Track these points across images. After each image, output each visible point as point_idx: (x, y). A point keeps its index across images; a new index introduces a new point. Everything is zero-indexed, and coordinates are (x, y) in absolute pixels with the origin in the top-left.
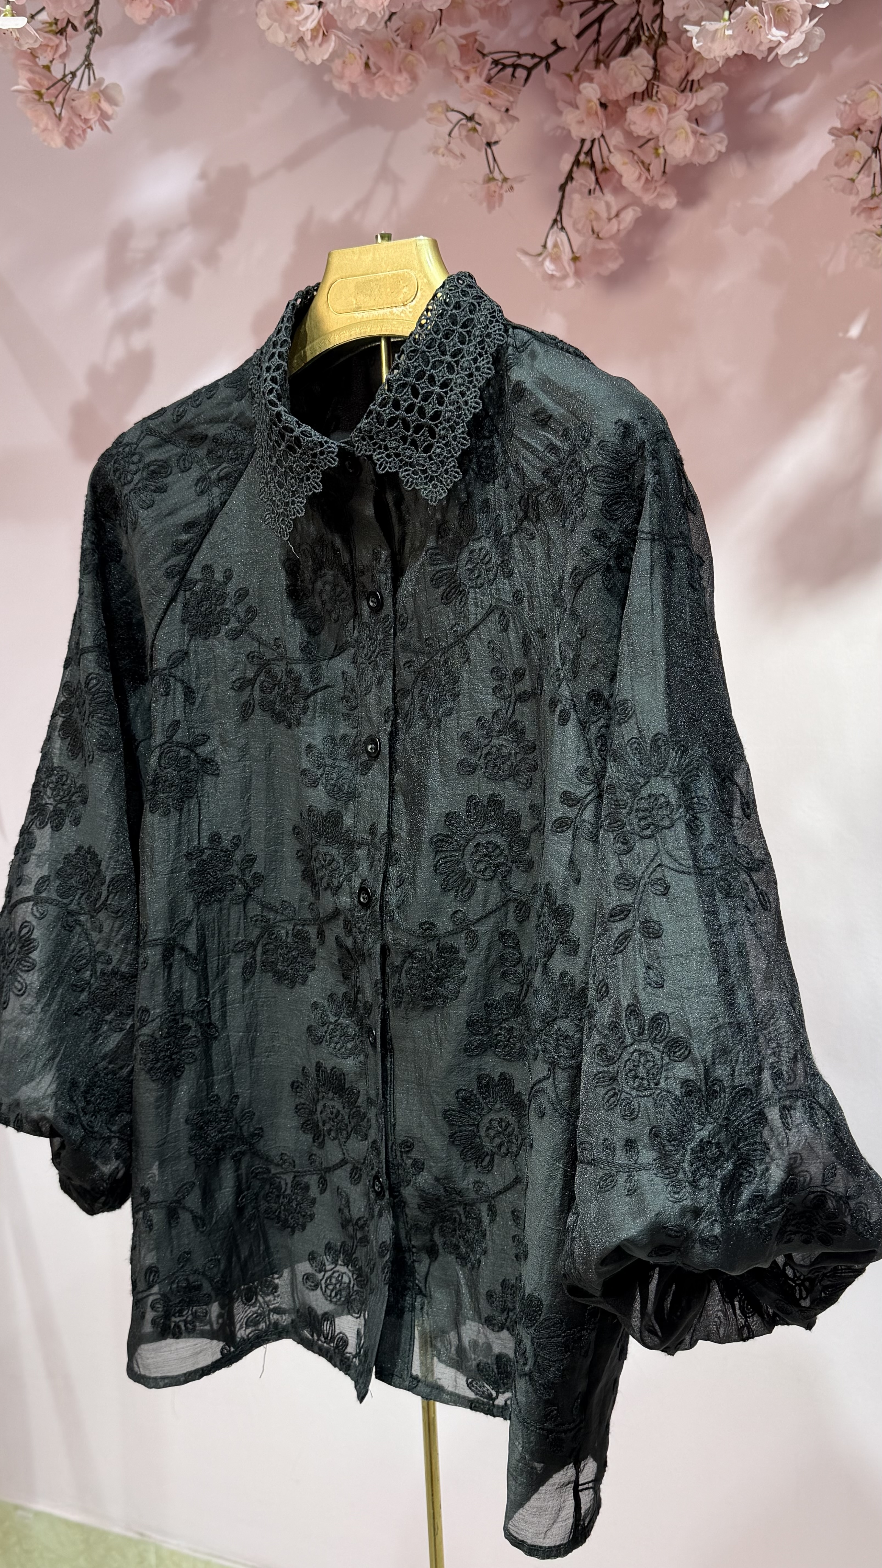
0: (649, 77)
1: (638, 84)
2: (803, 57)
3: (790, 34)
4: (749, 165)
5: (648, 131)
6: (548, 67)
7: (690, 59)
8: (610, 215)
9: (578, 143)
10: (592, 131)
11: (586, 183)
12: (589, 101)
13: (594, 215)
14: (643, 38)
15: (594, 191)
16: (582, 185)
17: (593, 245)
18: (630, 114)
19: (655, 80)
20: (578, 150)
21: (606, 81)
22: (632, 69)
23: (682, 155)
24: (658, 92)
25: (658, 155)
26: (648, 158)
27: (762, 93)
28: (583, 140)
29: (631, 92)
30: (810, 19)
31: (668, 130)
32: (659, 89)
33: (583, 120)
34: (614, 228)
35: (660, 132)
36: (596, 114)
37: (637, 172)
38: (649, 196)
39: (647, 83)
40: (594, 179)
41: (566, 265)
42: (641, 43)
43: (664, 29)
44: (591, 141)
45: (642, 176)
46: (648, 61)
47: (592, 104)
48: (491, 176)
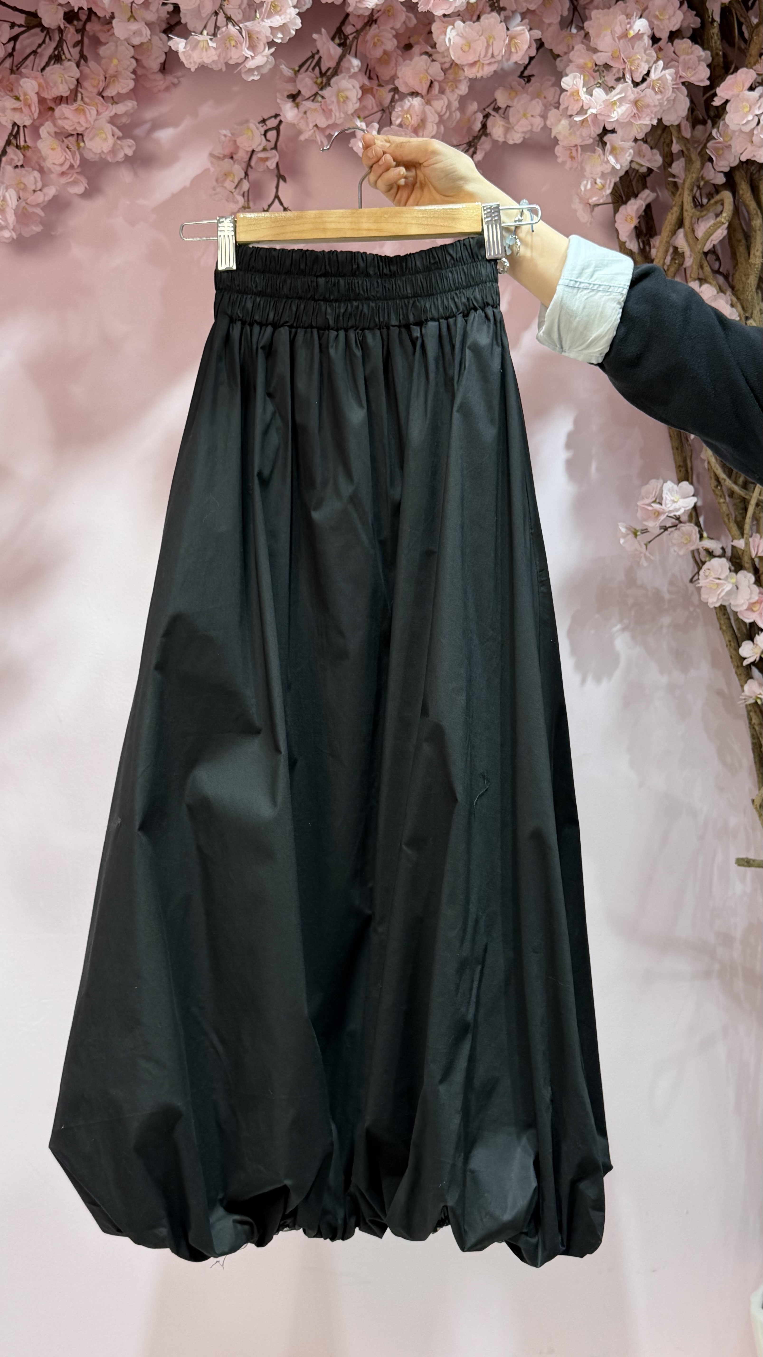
1: (63, 90)
2: (257, 75)
3: (255, 56)
4: (136, 174)
5: (72, 128)
7: (107, 79)
8: (36, 187)
9: (10, 127)
10: (25, 118)
11: (16, 158)
12: (25, 94)
13: (22, 186)
14: (63, 57)
15: (22, 166)
16: (12, 159)
17: (24, 208)
18: (64, 109)
19: (79, 89)
20: (10, 131)
21: (42, 81)
22: (60, 77)
23: (99, 151)
24: (82, 98)
25: (79, 147)
26: (74, 148)
27: (145, 122)
28: (15, 124)
29: (59, 95)
30: (269, 48)
31: (93, 128)
32: (84, 96)
33: (21, 108)
34: (40, 198)
35: (87, 128)
36: (29, 106)
37: (63, 158)
38: (63, 180)
39: (71, 91)
40: (22, 156)
41: (8, 217)
42: (64, 60)
43: (85, 53)
44: (19, 127)
45: (67, 161)
46: (76, 73)
47: (28, 97)
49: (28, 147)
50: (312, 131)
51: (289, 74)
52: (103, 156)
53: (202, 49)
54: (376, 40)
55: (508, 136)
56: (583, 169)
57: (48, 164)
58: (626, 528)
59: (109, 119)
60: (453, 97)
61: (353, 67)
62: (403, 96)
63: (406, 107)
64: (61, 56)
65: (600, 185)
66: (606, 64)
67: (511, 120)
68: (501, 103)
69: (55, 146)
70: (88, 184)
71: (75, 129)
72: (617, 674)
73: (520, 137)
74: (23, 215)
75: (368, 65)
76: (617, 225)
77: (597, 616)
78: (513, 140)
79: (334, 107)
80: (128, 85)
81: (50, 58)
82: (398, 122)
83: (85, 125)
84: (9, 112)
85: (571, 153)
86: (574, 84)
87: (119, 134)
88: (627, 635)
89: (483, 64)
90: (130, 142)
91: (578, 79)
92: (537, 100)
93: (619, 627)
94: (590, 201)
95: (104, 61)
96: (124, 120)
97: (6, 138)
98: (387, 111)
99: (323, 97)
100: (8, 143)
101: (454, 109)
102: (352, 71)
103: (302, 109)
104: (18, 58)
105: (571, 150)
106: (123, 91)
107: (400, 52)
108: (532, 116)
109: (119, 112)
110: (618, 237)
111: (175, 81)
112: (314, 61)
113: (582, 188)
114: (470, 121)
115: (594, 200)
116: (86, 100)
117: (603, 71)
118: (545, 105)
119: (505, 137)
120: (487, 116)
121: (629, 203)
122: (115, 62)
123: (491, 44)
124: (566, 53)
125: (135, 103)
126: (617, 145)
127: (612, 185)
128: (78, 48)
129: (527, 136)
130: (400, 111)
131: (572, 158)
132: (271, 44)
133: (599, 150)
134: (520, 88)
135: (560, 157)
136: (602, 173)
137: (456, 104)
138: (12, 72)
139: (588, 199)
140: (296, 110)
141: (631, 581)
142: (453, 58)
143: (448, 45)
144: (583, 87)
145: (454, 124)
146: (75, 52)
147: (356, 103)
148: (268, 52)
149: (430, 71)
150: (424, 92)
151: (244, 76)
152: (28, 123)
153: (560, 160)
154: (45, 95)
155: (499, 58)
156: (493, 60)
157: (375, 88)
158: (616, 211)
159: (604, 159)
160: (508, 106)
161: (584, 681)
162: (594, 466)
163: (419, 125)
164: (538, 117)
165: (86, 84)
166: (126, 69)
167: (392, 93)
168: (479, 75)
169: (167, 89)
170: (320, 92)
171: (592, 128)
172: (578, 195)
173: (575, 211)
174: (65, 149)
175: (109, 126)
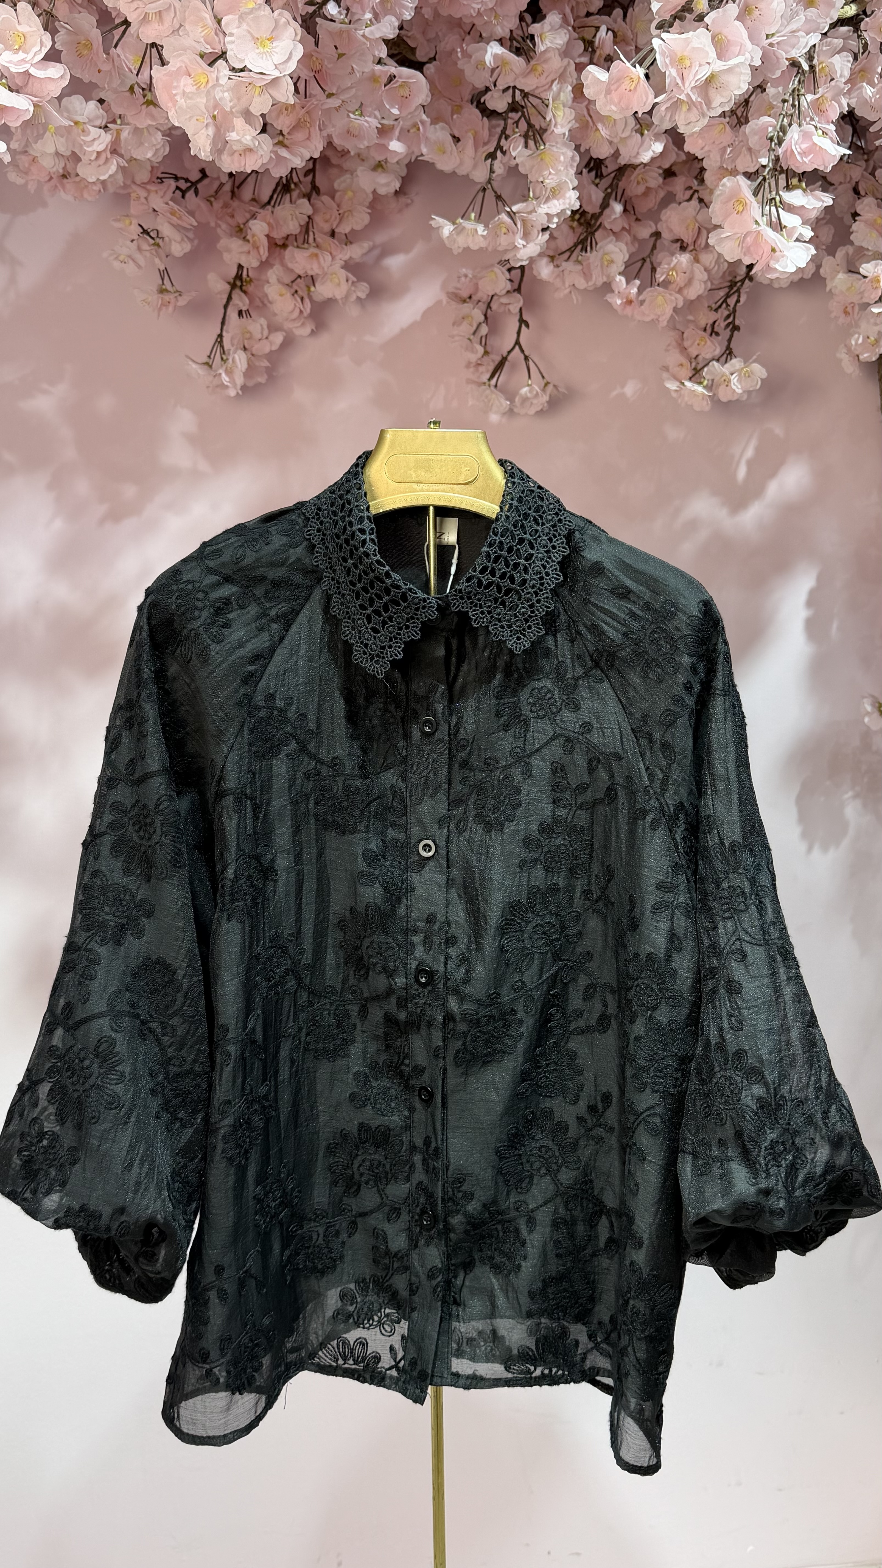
0: (303, 223)
1: (293, 227)
6: (197, 193)
7: (341, 214)
8: (263, 336)
9: (235, 268)
10: (252, 261)
11: (242, 304)
12: (255, 236)
13: (248, 335)
15: (248, 313)
16: (237, 306)
17: (250, 359)
18: (294, 251)
19: (311, 227)
20: (234, 273)
21: (272, 220)
22: (291, 214)
23: (331, 294)
24: (314, 239)
25: (309, 291)
26: (303, 292)
27: (374, 247)
28: (240, 266)
29: (289, 234)
30: (543, 235)
31: (326, 272)
32: (315, 236)
33: (249, 250)
34: (267, 347)
35: (319, 272)
36: (258, 248)
39: (302, 228)
40: (247, 302)
41: (236, 377)
42: (294, 190)
43: (317, 183)
45: (296, 308)
46: (306, 208)
47: (257, 239)
48: (164, 287)
49: (251, 280)
50: (568, 290)
52: (334, 298)
53: (468, 233)
56: (856, 326)
57: (276, 309)
58: (870, 700)
59: (343, 263)
61: (615, 213)
62: (668, 247)
63: (672, 265)
65: (873, 340)
69: (283, 291)
70: (316, 325)
71: (306, 272)
72: (846, 842)
74: (249, 368)
77: (828, 782)
79: (596, 268)
80: (363, 221)
81: (277, 186)
82: (663, 280)
83: (317, 269)
84: (234, 253)
85: (846, 308)
87: (352, 278)
88: (857, 803)
90: (364, 285)
93: (850, 794)
94: (861, 357)
95: (338, 195)
96: (357, 262)
97: (230, 281)
98: (648, 260)
100: (233, 286)
102: (613, 217)
103: (561, 269)
106: (358, 227)
109: (354, 255)
111: (409, 201)
113: (853, 343)
116: (319, 241)
122: (350, 194)
128: (310, 177)
130: (666, 268)
131: (846, 314)
132: (545, 230)
139: (856, 352)
140: (551, 266)
141: (866, 746)
146: (306, 181)
147: (623, 264)
148: (541, 238)
152: (254, 264)
154: (275, 236)
161: (810, 849)
162: (835, 625)
163: (685, 283)
165: (317, 221)
166: (362, 203)
167: (654, 239)
169: (400, 211)
172: (846, 346)
173: (840, 360)
174: (293, 295)
175: (343, 271)
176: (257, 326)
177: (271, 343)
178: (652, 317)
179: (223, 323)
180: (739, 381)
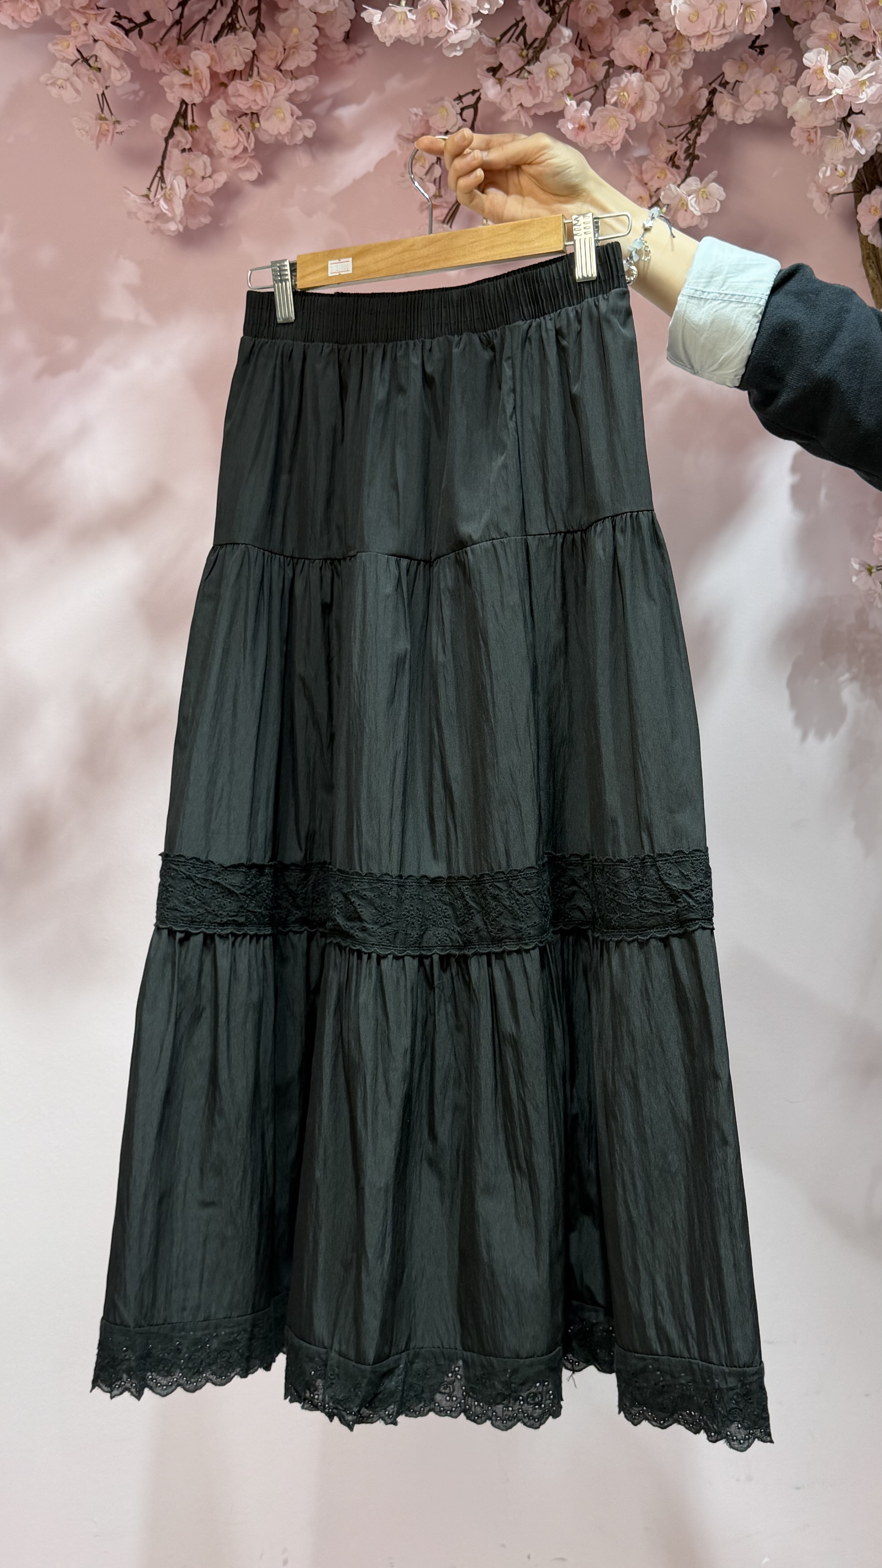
0: (248, 59)
1: (237, 63)
2: (460, 51)
3: (459, 29)
4: (314, 157)
5: (246, 107)
6: (141, 34)
7: (286, 51)
8: (205, 174)
9: (178, 105)
10: (195, 95)
11: (184, 141)
12: (196, 69)
13: (190, 172)
14: (238, 26)
15: (190, 150)
16: (179, 142)
17: (192, 196)
18: (238, 85)
19: (255, 62)
20: (177, 110)
21: (214, 53)
22: (235, 49)
23: (276, 133)
24: (259, 72)
25: (254, 128)
26: (248, 128)
27: (325, 98)
28: (183, 102)
29: (233, 69)
30: (475, 20)
31: (270, 106)
32: (260, 70)
33: (191, 84)
34: (210, 186)
35: (263, 107)
36: (200, 82)
37: (236, 140)
38: (235, 165)
39: (246, 63)
40: (190, 139)
41: (176, 209)
42: (239, 29)
43: (262, 21)
44: (187, 104)
45: (240, 144)
46: (251, 43)
47: (198, 71)
48: (103, 116)
49: (196, 127)
50: (516, 111)
51: (490, 44)
52: (280, 138)
53: (400, 22)
54: (590, 7)
55: (737, 116)
56: (822, 154)
57: (219, 146)
58: (860, 564)
59: (288, 96)
60: (675, 72)
61: (564, 38)
62: (620, 72)
63: (622, 84)
64: (235, 24)
65: (841, 171)
66: (854, 36)
67: (741, 98)
68: (730, 77)
69: (228, 127)
70: (262, 169)
71: (250, 108)
72: (843, 730)
73: (751, 117)
74: (191, 205)
75: (578, 34)
76: (858, 217)
77: (822, 663)
78: (743, 120)
79: (542, 84)
80: (309, 58)
81: (223, 27)
82: (613, 100)
83: (261, 103)
84: (177, 88)
85: (809, 135)
86: (817, 60)
87: (299, 113)
88: (855, 686)
89: (713, 36)
90: (310, 122)
91: (822, 56)
92: (772, 74)
93: (847, 676)
94: (830, 190)
95: (283, 30)
96: (304, 97)
97: (173, 117)
98: (601, 87)
99: (529, 73)
100: (176, 123)
101: (676, 85)
102: (563, 42)
103: (506, 86)
104: (186, 26)
105: (809, 132)
106: (305, 64)
107: (616, 20)
108: (765, 93)
109: (299, 89)
110: (859, 230)
111: (360, 51)
112: (519, 28)
113: (821, 176)
114: (694, 98)
115: (834, 189)
116: (263, 74)
117: (850, 45)
118: (779, 80)
119: (734, 117)
120: (713, 92)
121: (873, 192)
122: (295, 31)
123: (722, 13)
124: (805, 20)
125: (317, 78)
126: (862, 127)
127: (855, 172)
128: (255, 16)
129: (759, 115)
130: (617, 88)
131: (810, 141)
132: (476, 16)
133: (841, 133)
134: (752, 60)
135: (796, 140)
136: (845, 158)
137: (679, 80)
138: (179, 41)
139: (827, 188)
140: (498, 87)
141: (862, 623)
142: (678, 29)
143: (673, 13)
144: (828, 64)
145: (677, 101)
146: (252, 20)
147: (568, 79)
148: (473, 24)
149: (651, 42)
150: (643, 66)
151: (445, 52)
152: (198, 100)
153: (796, 144)
154: (217, 69)
155: (731, 29)
156: (724, 31)
157: (587, 60)
158: (858, 201)
159: (846, 144)
160: (737, 81)
161: (804, 737)
162: (823, 493)
163: (637, 104)
164: (772, 94)
165: (262, 56)
166: (308, 40)
167: (607, 67)
168: (708, 48)
169: (351, 61)
170: (527, 67)
171: (837, 110)
172: (815, 182)
173: (812, 201)
174: (237, 130)
175: (288, 104)
176: (200, 163)
177: (214, 182)
178: (606, 139)
179: (164, 157)
180: (698, 202)
